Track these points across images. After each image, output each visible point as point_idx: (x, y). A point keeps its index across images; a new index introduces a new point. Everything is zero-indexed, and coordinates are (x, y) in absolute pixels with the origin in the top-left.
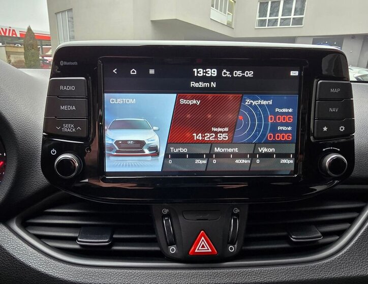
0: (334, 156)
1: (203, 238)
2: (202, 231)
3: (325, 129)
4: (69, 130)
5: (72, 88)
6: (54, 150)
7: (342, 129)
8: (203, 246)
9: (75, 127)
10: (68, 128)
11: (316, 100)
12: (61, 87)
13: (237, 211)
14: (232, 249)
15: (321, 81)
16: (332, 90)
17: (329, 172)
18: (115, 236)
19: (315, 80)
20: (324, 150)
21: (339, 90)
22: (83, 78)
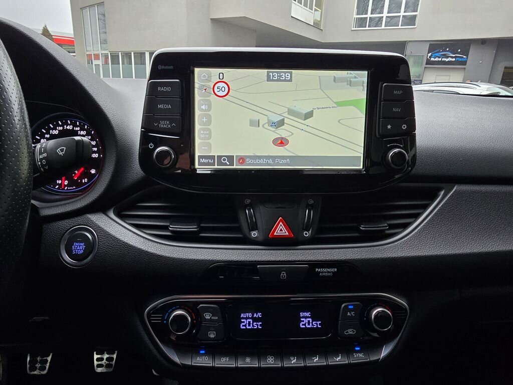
0: (396, 150)
1: (281, 223)
2: (280, 218)
3: (389, 127)
4: (165, 126)
5: (169, 89)
6: (151, 144)
7: (404, 127)
8: (281, 230)
9: (171, 123)
10: (164, 124)
11: (381, 101)
12: (159, 89)
13: (312, 202)
14: (307, 234)
15: (385, 84)
16: (395, 92)
17: (392, 165)
18: (202, 225)
19: (380, 83)
20: (388, 146)
21: (401, 92)
22: (178, 80)
